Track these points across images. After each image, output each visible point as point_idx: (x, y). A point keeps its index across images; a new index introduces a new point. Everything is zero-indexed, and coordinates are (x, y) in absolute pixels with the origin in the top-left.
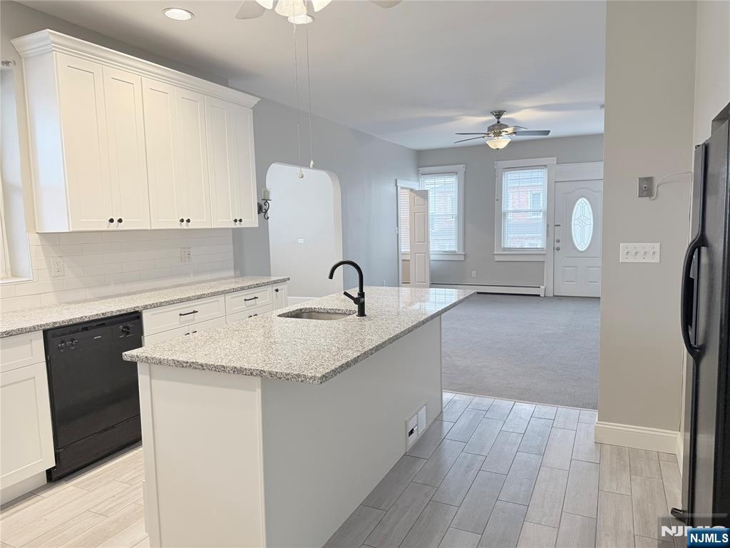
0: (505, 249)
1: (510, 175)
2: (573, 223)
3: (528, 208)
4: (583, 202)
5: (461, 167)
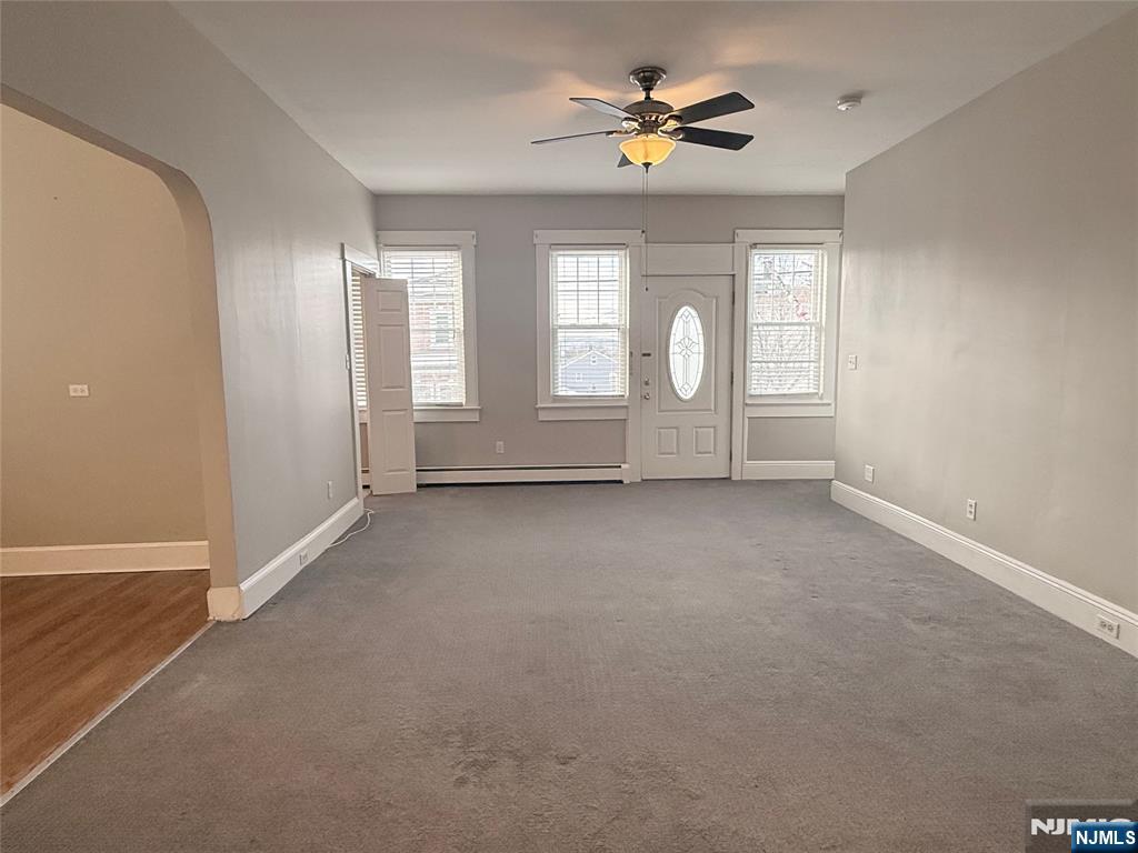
0: (556, 398)
1: (560, 259)
2: (671, 351)
3: (595, 322)
4: (687, 314)
5: (468, 237)
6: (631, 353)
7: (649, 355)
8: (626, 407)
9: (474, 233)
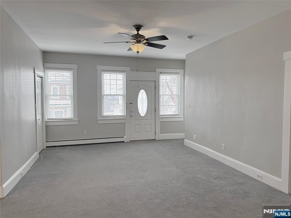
0: (104, 117)
1: (105, 75)
2: (138, 102)
3: (115, 93)
4: (142, 92)
5: (75, 66)
6: (127, 103)
7: (132, 103)
8: (125, 119)
9: (77, 65)
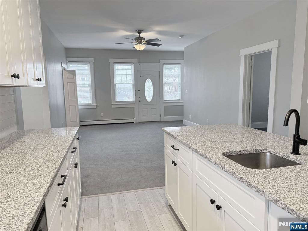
0: (116, 102)
1: (116, 66)
2: (145, 90)
4: (149, 80)
6: (135, 90)
7: (140, 91)
8: (134, 104)
9: (93, 59)
